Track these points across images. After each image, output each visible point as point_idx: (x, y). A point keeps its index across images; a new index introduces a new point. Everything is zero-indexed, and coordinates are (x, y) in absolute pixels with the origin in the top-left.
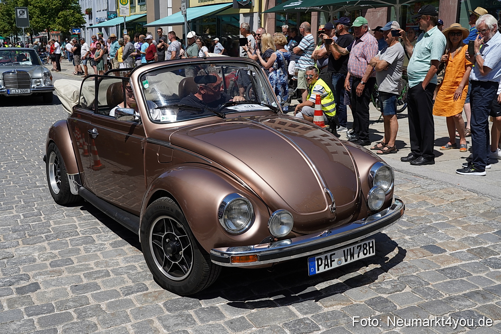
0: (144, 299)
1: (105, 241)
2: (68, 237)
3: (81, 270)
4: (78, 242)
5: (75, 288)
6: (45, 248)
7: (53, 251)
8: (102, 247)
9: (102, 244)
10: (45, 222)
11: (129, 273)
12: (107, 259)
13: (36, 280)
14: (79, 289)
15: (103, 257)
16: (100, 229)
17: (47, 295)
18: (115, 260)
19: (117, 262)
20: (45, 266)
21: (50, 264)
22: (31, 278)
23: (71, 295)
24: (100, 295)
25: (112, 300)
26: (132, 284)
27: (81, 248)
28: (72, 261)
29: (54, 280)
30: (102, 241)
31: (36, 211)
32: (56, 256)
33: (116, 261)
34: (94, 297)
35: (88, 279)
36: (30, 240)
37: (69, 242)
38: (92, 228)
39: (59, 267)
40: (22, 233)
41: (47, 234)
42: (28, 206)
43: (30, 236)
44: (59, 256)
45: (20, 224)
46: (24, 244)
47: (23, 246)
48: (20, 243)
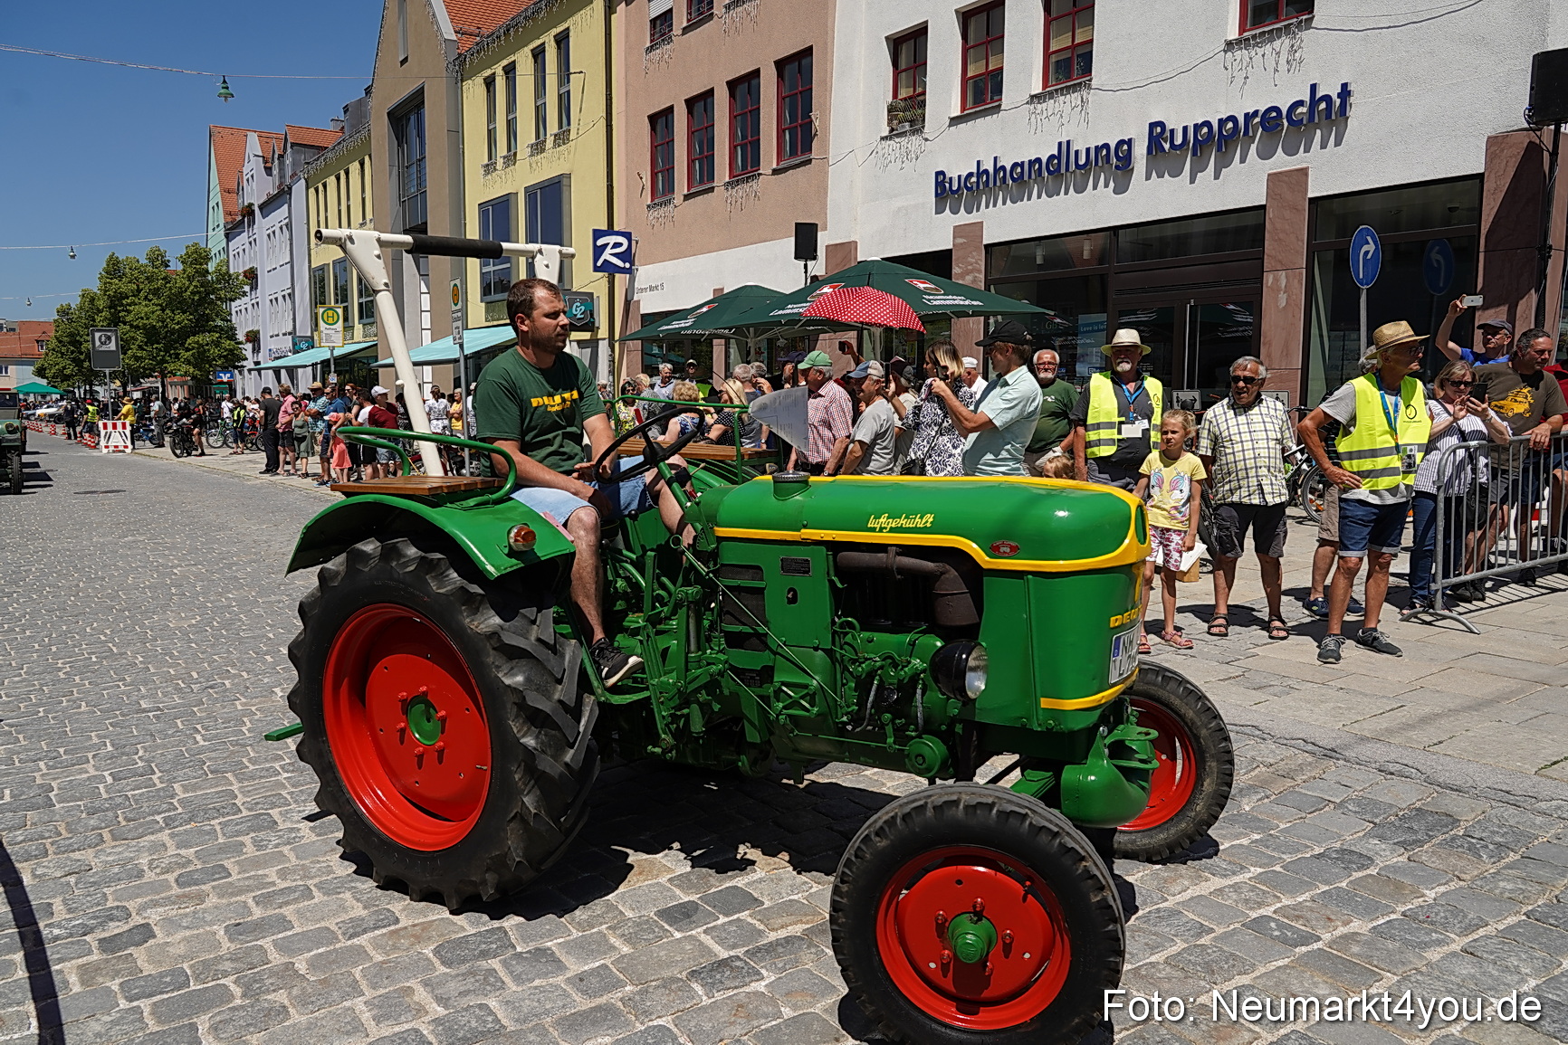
0: (390, 943)
2: (217, 818)
3: (249, 889)
4: (239, 827)
5: (235, 931)
6: (164, 845)
7: (183, 852)
8: (294, 835)
10: (163, 788)
11: (355, 888)
12: (306, 862)
13: (145, 918)
14: (244, 931)
15: (297, 858)
16: (289, 797)
17: (171, 949)
20: (165, 886)
21: (177, 881)
22: (134, 914)
23: (226, 944)
24: (292, 942)
25: (321, 950)
26: (364, 913)
27: (247, 839)
28: (226, 870)
29: (186, 915)
31: (140, 764)
32: (189, 862)
33: (325, 865)
34: (281, 947)
35: (265, 907)
36: (130, 831)
37: (218, 828)
38: (269, 796)
39: (197, 885)
40: (110, 814)
41: (167, 814)
42: (123, 754)
43: (128, 820)
44: (196, 862)
45: (105, 796)
46: (115, 839)
47: (113, 844)
48: (107, 836)
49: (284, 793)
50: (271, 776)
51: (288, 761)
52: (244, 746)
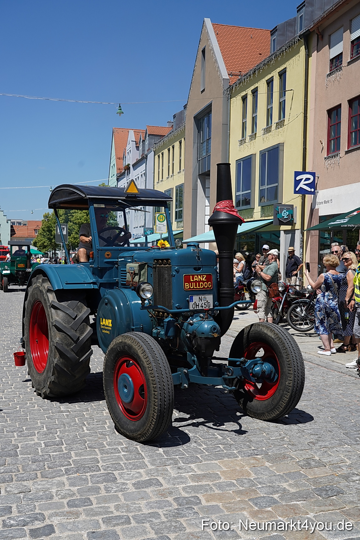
1: (127, 480)
2: (89, 472)
3: (100, 514)
4: (99, 479)
5: (92, 536)
6: (64, 483)
7: (72, 488)
8: (124, 487)
9: (124, 483)
10: (66, 453)
11: (152, 521)
12: (129, 503)
13: (51, 521)
14: (96, 537)
15: (125, 500)
16: (123, 465)
18: (137, 504)
19: (140, 507)
20: (62, 506)
21: (68, 504)
22: (47, 518)
26: (155, 536)
27: (102, 486)
28: (90, 501)
29: (70, 523)
30: (124, 479)
31: (58, 439)
32: (74, 494)
33: (138, 506)
35: (107, 525)
36: (49, 473)
37: (89, 478)
38: (114, 464)
39: (77, 507)
40: (42, 463)
41: (67, 467)
42: (50, 433)
43: (49, 468)
44: (77, 495)
45: (40, 454)
46: (42, 477)
47: (41, 479)
48: (39, 475)
49: (121, 463)
50: (116, 453)
51: (125, 446)
52: (105, 435)
